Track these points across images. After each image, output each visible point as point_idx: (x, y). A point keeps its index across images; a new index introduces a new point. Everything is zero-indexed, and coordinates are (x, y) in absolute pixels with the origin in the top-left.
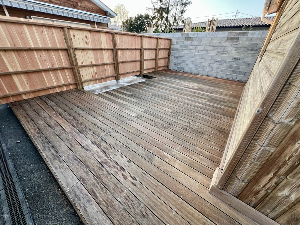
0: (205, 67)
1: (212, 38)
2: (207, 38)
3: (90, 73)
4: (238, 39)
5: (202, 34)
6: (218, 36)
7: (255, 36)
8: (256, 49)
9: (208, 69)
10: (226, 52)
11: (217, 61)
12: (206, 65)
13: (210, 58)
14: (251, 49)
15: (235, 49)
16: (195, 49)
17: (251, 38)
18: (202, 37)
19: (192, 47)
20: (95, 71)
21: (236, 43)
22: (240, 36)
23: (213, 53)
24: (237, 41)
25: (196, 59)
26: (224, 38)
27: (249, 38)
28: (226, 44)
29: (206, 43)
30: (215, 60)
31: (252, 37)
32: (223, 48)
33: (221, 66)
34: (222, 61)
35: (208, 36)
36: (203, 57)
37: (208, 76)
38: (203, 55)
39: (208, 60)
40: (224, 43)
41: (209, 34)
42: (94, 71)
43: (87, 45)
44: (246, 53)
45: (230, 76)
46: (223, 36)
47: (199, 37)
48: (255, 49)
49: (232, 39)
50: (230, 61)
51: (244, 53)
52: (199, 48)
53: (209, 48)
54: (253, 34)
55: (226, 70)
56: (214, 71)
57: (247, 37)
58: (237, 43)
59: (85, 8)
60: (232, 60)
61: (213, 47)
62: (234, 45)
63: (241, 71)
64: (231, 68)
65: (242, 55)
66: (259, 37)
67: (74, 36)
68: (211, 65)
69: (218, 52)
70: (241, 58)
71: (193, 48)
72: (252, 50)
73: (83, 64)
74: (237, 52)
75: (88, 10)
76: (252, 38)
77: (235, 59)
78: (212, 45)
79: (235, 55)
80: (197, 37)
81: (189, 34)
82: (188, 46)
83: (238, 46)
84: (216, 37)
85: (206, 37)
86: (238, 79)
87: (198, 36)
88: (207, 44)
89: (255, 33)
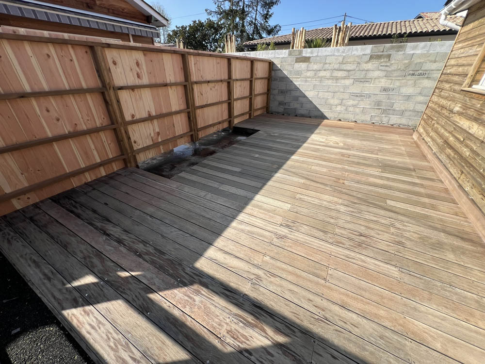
0: (333, 107)
1: (344, 56)
2: (336, 57)
3: (149, 134)
4: (389, 56)
5: (326, 50)
6: (354, 52)
7: (418, 52)
8: (420, 72)
9: (339, 108)
10: (370, 79)
11: (354, 95)
12: (336, 101)
13: (342, 90)
14: (411, 72)
15: (384, 74)
16: (315, 76)
17: (410, 54)
18: (326, 56)
19: (309, 74)
20: (157, 130)
21: (385, 65)
22: (392, 52)
23: (348, 82)
24: (387, 60)
25: (317, 93)
26: (364, 56)
27: (408, 54)
28: (370, 66)
29: (333, 66)
30: (351, 93)
31: (412, 52)
32: (364, 73)
33: (361, 102)
34: (363, 95)
35: (336, 54)
36: (330, 89)
37: (340, 120)
38: (329, 85)
39: (338, 93)
40: (366, 65)
41: (338, 51)
42: (154, 130)
43: (139, 79)
44: (402, 80)
45: (377, 119)
46: (364, 53)
47: (320, 57)
48: (418, 72)
49: (379, 57)
50: (377, 94)
51: (399, 80)
52: (322, 74)
53: (340, 74)
54: (415, 48)
55: (370, 108)
56: (350, 111)
57: (404, 54)
58: (388, 64)
59: (108, 9)
60: (380, 92)
61: (345, 72)
62: (383, 68)
63: (397, 109)
64: (378, 105)
65: (398, 84)
66: (426, 52)
67: (115, 63)
68: (344, 101)
69: (356, 80)
70: (396, 88)
71: (311, 75)
72: (413, 74)
73: (135, 119)
74: (388, 79)
75: (114, 14)
76: (413, 54)
77: (385, 90)
78: (345, 68)
79: (384, 83)
80: (317, 56)
81: (304, 52)
82: (303, 72)
83: (390, 69)
84: (351, 55)
85: (334, 55)
86: (391, 122)
87: (319, 54)
88: (336, 66)
89: (417, 46)
